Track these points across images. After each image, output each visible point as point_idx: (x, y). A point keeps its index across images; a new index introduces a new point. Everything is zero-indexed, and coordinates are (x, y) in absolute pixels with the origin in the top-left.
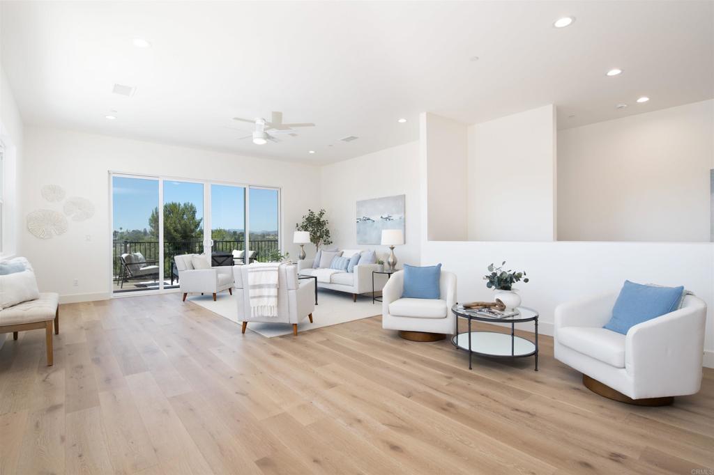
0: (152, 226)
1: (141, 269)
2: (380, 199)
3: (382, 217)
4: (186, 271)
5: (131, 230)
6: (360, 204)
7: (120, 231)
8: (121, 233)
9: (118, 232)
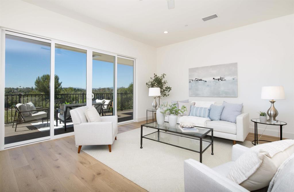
0: (36, 85)
1: (33, 115)
2: (212, 67)
3: (214, 79)
4: (81, 124)
5: (25, 87)
6: (192, 70)
7: (20, 88)
8: (20, 89)
9: (19, 88)
